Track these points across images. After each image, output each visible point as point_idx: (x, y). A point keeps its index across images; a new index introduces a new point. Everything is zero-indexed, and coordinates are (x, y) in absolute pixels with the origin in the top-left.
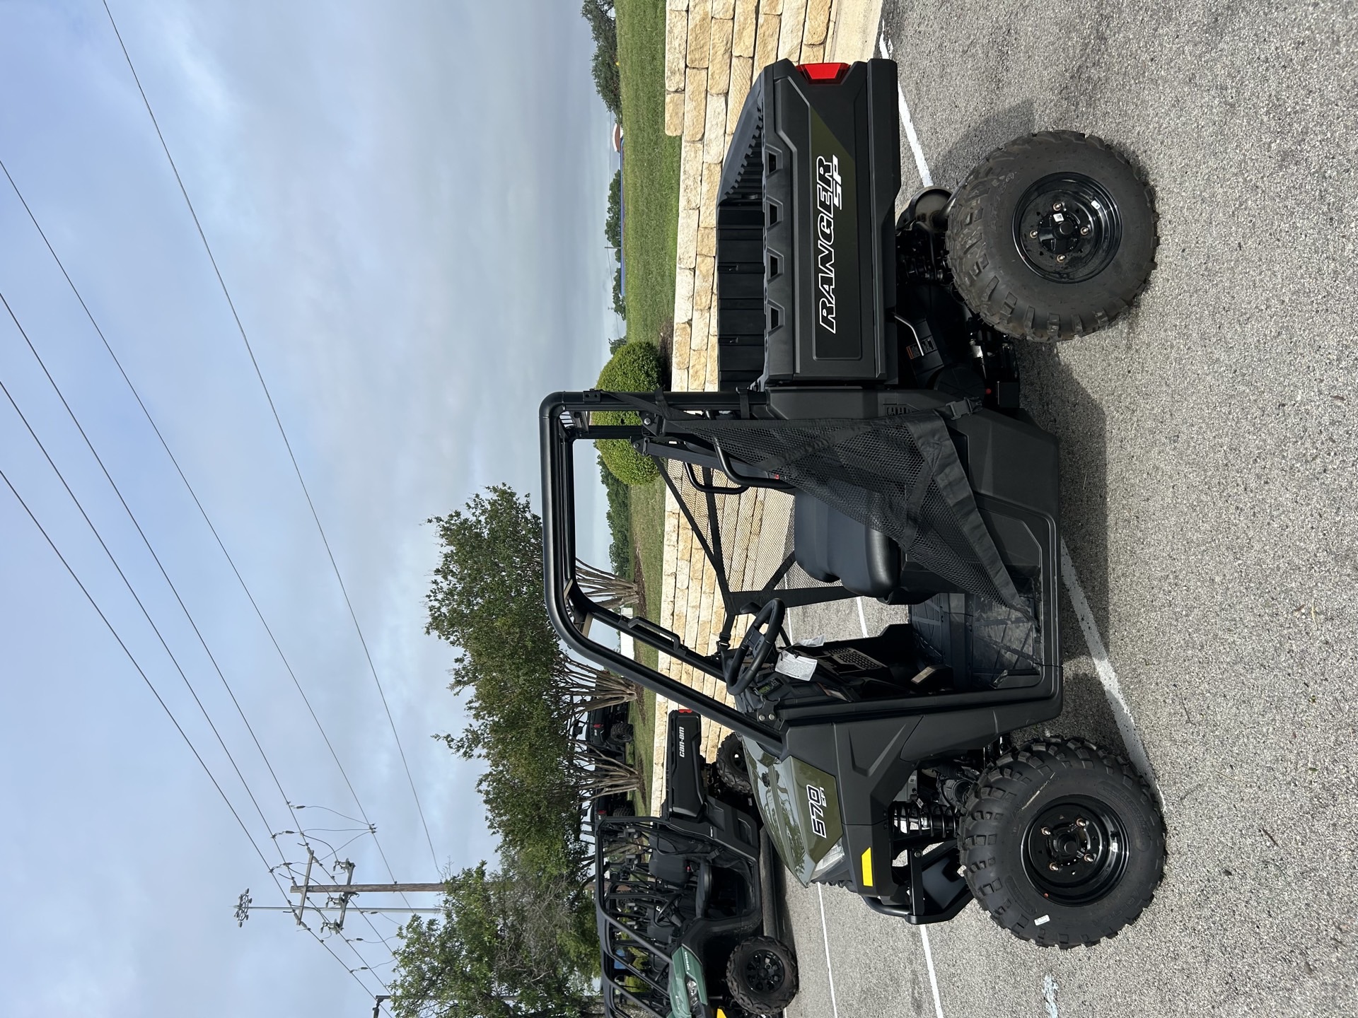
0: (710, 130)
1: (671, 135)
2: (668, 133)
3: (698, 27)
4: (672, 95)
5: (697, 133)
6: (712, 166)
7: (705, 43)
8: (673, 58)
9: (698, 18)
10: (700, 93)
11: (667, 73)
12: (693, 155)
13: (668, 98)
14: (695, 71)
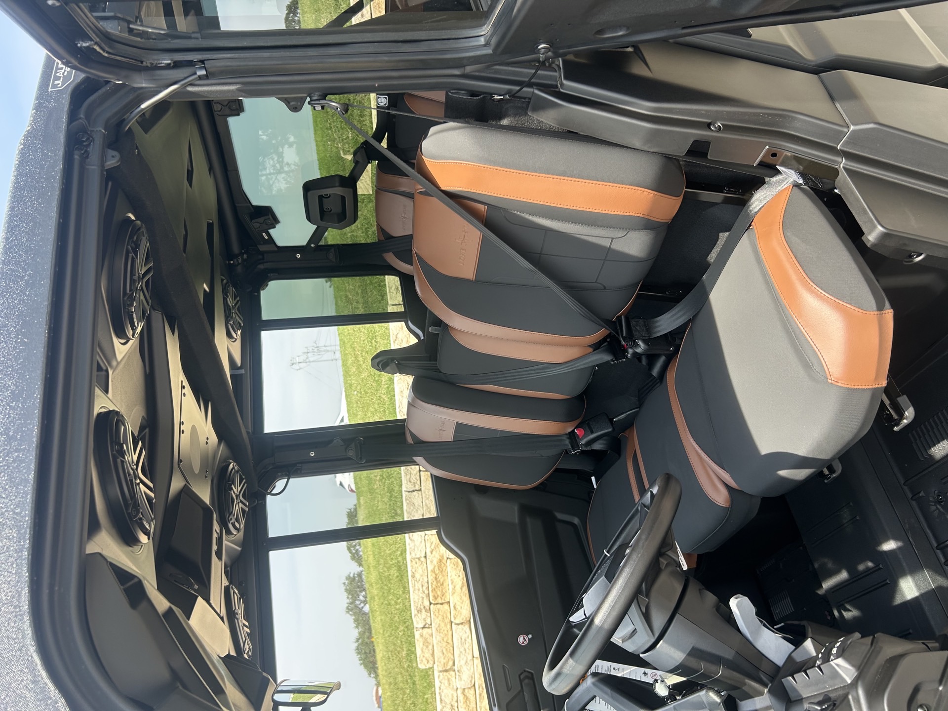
0: (460, 656)
1: (424, 667)
2: (421, 666)
3: (437, 568)
4: (421, 630)
5: (448, 662)
6: (466, 690)
7: (444, 580)
8: (416, 597)
9: (435, 562)
10: (446, 625)
11: (414, 612)
12: (446, 682)
13: (417, 634)
14: (439, 606)
